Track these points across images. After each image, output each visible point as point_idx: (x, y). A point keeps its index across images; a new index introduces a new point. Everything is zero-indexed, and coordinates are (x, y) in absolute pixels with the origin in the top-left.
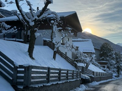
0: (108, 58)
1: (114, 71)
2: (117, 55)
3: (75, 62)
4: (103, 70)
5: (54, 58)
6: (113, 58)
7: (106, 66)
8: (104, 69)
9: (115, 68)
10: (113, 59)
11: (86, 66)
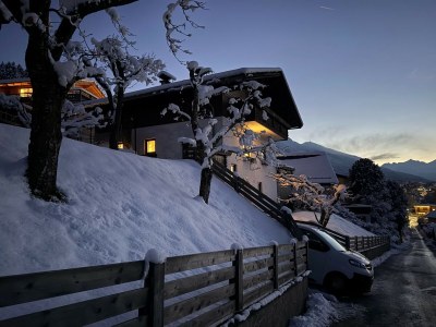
0: (371, 198)
1: (390, 229)
2: (394, 188)
3: (285, 208)
4: (363, 227)
5: (201, 195)
6: (384, 195)
7: (368, 216)
8: (366, 225)
9: (390, 220)
10: (385, 198)
11: (319, 218)
